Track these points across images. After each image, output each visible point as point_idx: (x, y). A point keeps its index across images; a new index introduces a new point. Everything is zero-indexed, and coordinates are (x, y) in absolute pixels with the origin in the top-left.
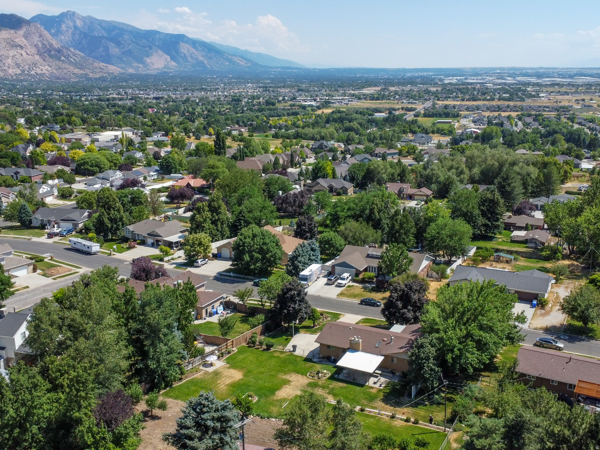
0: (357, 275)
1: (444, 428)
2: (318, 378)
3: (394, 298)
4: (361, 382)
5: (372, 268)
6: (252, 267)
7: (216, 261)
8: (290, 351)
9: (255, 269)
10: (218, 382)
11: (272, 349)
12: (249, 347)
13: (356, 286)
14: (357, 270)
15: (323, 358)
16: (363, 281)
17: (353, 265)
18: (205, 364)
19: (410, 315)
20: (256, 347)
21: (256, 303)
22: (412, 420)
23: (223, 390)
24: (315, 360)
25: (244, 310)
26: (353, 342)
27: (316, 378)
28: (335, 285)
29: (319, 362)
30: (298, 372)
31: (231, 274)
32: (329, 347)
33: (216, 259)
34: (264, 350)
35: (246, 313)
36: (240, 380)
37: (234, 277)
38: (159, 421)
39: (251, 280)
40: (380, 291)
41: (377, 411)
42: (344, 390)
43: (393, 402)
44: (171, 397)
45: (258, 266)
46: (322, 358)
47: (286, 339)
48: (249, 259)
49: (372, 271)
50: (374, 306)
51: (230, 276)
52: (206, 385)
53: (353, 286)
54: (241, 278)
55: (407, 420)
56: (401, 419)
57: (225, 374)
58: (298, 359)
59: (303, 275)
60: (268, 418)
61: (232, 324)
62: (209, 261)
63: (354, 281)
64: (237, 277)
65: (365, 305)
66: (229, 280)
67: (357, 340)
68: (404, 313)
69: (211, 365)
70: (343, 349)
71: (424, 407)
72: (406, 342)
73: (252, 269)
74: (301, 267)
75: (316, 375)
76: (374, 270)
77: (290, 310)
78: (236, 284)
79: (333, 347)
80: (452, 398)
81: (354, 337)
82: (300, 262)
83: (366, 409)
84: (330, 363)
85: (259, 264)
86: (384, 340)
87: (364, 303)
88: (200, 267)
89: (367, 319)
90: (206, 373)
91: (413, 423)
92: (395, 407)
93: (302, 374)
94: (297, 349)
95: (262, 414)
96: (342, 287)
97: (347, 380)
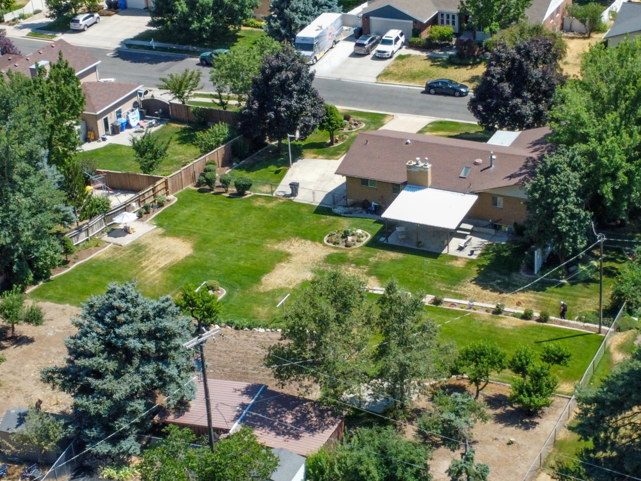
0: (416, 32)
1: (597, 326)
2: (347, 246)
3: (493, 77)
4: (432, 248)
5: (448, 16)
6: (195, 25)
7: (116, 17)
8: (286, 196)
9: (201, 30)
10: (144, 264)
11: (249, 194)
12: (201, 191)
13: (416, 56)
14: (416, 22)
15: (354, 205)
16: (428, 46)
17: (407, 12)
18: (113, 230)
19: (527, 109)
20: (216, 190)
21: (209, 100)
22: (536, 314)
23: (156, 280)
24: (337, 210)
25: (183, 115)
26: (413, 170)
27: (342, 246)
28: (371, 56)
29: (347, 215)
30: (304, 236)
31: (152, 43)
32: (365, 182)
33: (117, 13)
34: (233, 196)
35: (189, 123)
36: (187, 258)
37: (157, 49)
38: (31, 346)
39: (194, 54)
40: (466, 65)
41: (466, 302)
42: (400, 266)
43: (498, 284)
44: (49, 298)
45: (207, 24)
46: (351, 206)
47: (277, 172)
48: (186, 9)
49: (448, 22)
50: (454, 95)
51: (150, 48)
52: (119, 271)
53: (409, 56)
54: (172, 50)
55: (527, 316)
56: (515, 315)
57: (157, 248)
58: (303, 210)
59: (304, 39)
60: (250, 328)
61: (163, 147)
62: (102, 18)
63: (409, 45)
64: (164, 49)
65: (436, 93)
66: (148, 55)
67: (421, 164)
68: (516, 107)
69: (126, 231)
70: (393, 184)
71: (559, 290)
72: (522, 163)
73: (194, 30)
74: (298, 21)
75: (341, 241)
76: (451, 20)
77: (280, 112)
78: (162, 65)
79: (374, 182)
80: (614, 268)
81: (415, 160)
82: (295, 10)
83: (445, 299)
84: (369, 215)
85: (208, 19)
86: (476, 164)
87: (432, 91)
88: (83, 30)
89: (441, 122)
90: (117, 248)
91: (539, 320)
92: (501, 293)
93: (313, 240)
94: (300, 191)
95: (237, 322)
96: (386, 59)
97: (406, 245)
